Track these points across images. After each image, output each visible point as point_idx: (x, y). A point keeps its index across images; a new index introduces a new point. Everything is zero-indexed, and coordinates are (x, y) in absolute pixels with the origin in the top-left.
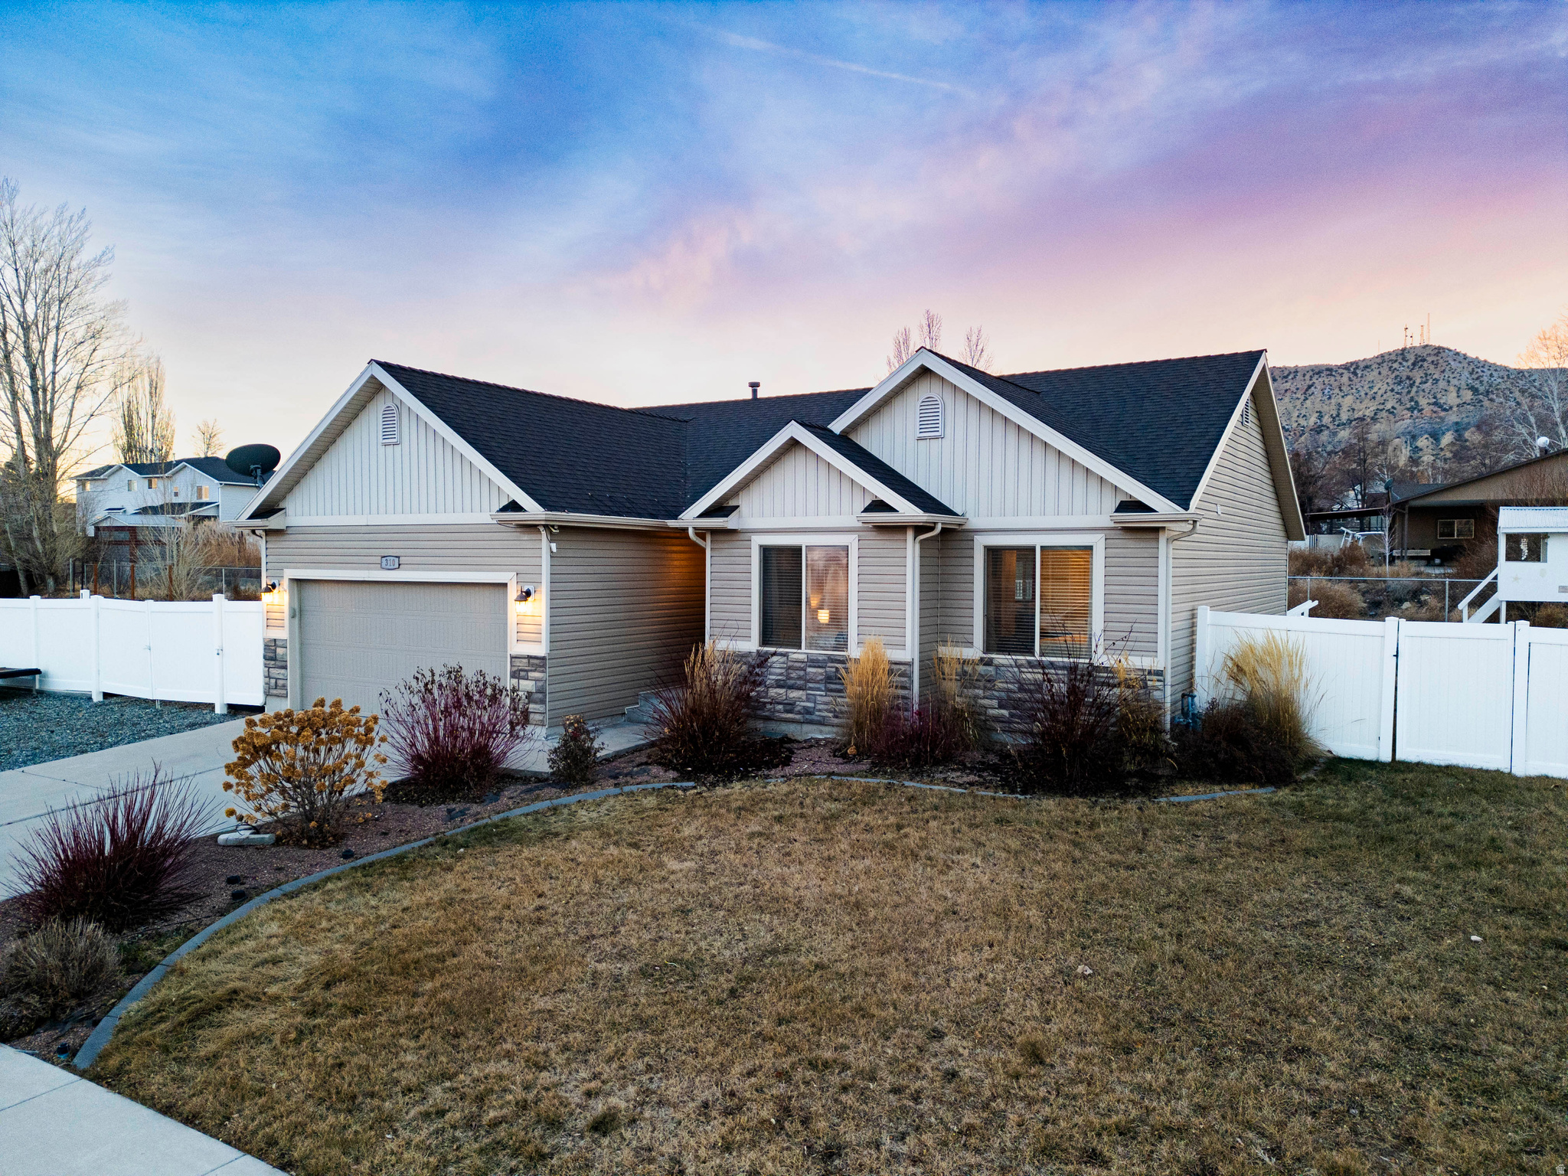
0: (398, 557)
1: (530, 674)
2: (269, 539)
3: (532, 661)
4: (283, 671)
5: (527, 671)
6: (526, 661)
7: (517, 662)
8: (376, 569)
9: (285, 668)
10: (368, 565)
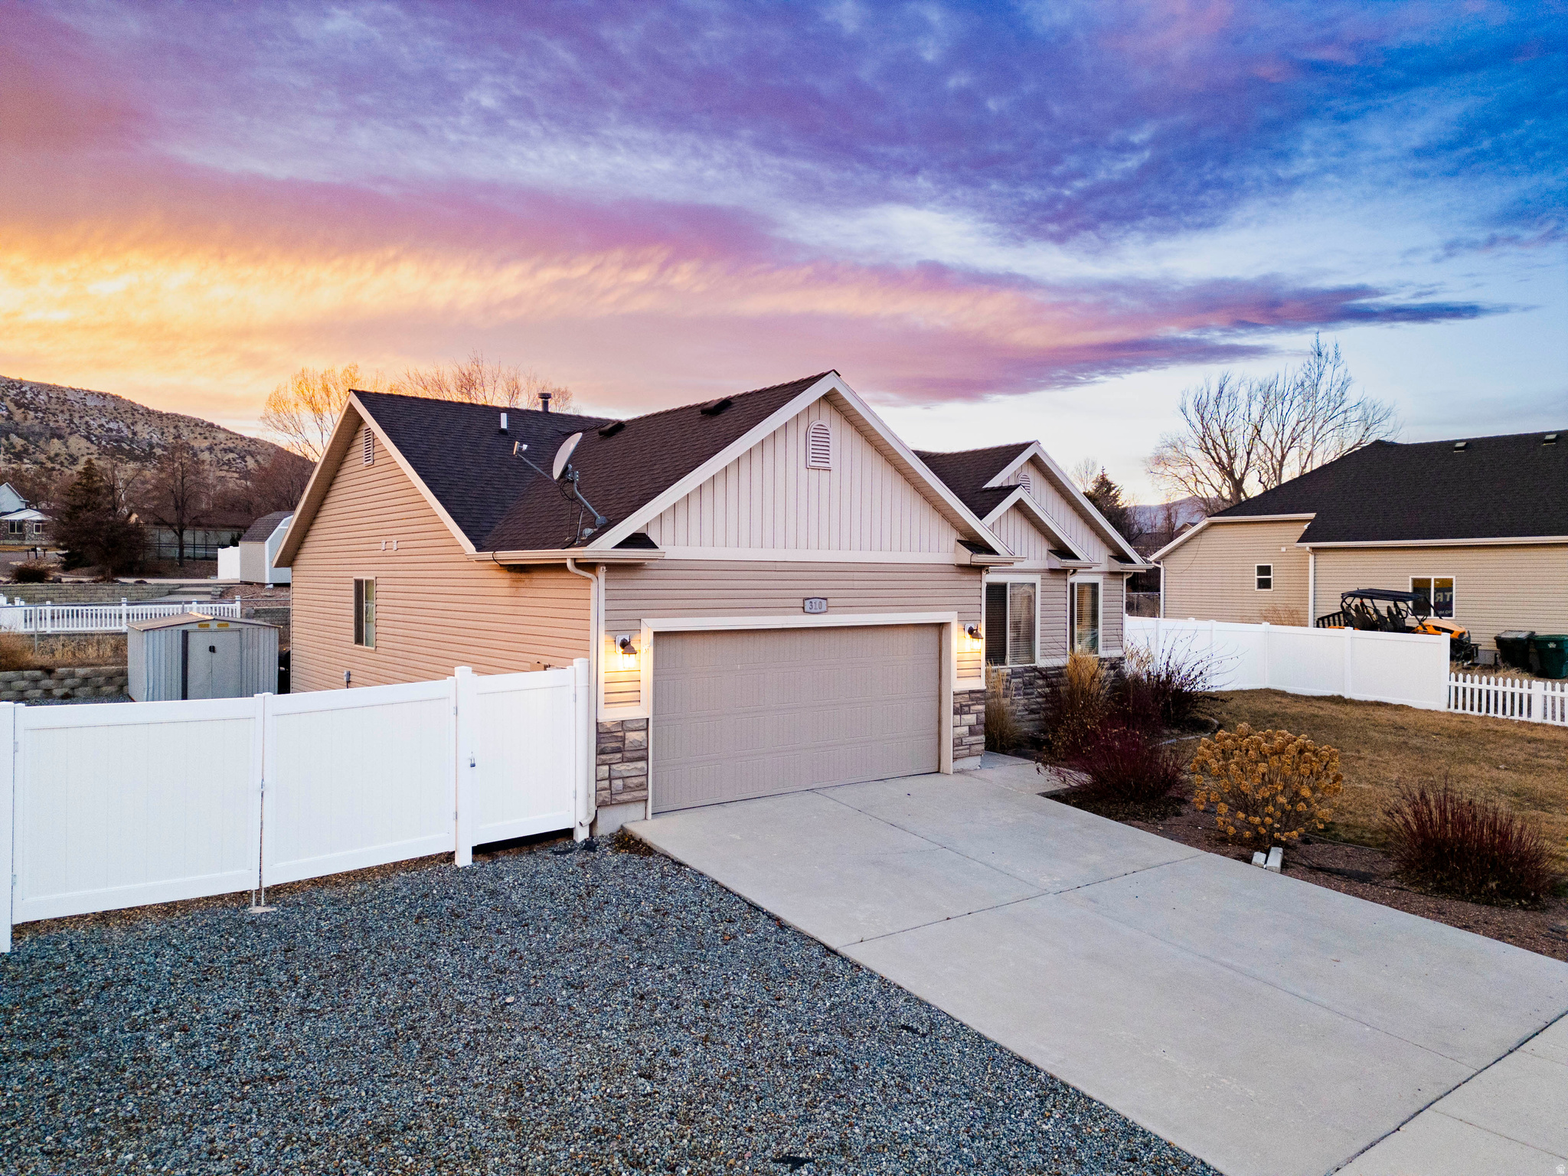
0: (826, 599)
1: (972, 708)
2: (612, 575)
3: (973, 695)
4: (641, 764)
5: (969, 706)
6: (967, 696)
7: (960, 699)
8: (796, 614)
9: (645, 759)
10: (785, 610)
